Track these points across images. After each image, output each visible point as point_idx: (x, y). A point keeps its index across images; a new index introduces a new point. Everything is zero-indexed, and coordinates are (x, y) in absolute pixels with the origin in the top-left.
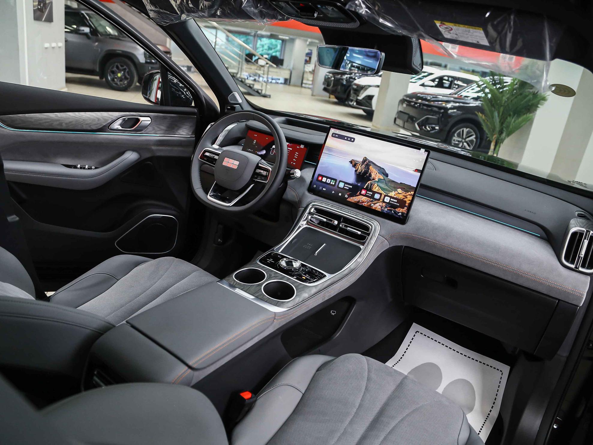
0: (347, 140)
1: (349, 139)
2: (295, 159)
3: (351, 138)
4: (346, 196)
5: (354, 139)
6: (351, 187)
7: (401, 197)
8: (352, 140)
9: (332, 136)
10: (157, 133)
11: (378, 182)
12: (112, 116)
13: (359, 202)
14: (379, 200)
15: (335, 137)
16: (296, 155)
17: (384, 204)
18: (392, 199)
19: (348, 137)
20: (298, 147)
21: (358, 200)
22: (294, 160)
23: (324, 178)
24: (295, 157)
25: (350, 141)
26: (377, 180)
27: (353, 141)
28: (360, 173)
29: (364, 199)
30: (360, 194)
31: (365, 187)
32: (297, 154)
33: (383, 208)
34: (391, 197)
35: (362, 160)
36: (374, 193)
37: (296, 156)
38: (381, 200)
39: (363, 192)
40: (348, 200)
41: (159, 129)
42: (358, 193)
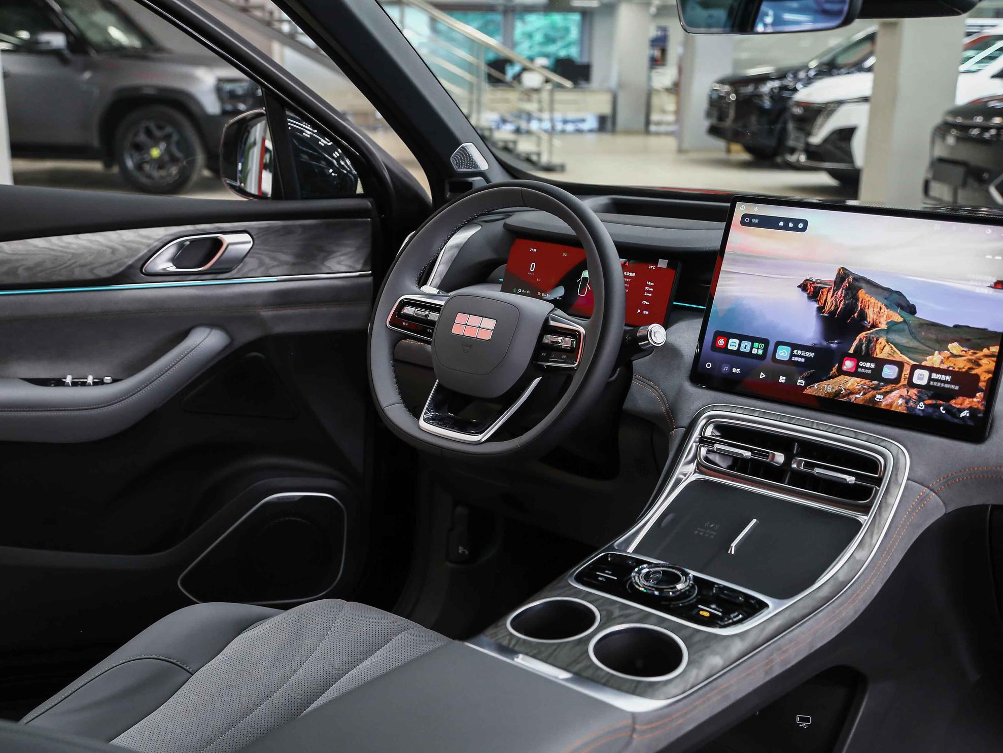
0: (785, 228)
1: (791, 225)
2: (647, 299)
3: (796, 221)
4: (801, 382)
5: (805, 223)
6: (812, 355)
7: (961, 364)
8: (801, 226)
9: (743, 223)
10: (271, 272)
11: (887, 331)
12: (149, 238)
13: (838, 393)
14: (897, 381)
15: (750, 224)
16: (647, 288)
17: (913, 392)
18: (934, 376)
19: (787, 220)
20: (651, 267)
21: (836, 388)
22: (644, 302)
23: (731, 340)
24: (646, 294)
25: (795, 229)
26: (883, 326)
27: (804, 229)
28: (832, 313)
29: (853, 382)
30: (841, 372)
31: (851, 351)
32: (650, 286)
33: (911, 404)
34: (932, 370)
35: (832, 277)
36: (881, 363)
37: (649, 292)
38: (904, 382)
39: (848, 365)
40: (808, 391)
41: (275, 263)
42: (834, 370)
